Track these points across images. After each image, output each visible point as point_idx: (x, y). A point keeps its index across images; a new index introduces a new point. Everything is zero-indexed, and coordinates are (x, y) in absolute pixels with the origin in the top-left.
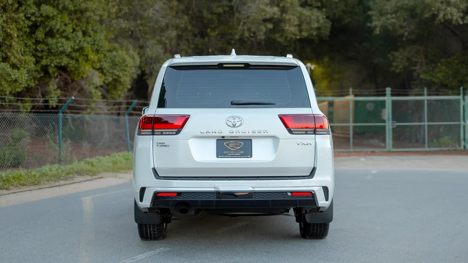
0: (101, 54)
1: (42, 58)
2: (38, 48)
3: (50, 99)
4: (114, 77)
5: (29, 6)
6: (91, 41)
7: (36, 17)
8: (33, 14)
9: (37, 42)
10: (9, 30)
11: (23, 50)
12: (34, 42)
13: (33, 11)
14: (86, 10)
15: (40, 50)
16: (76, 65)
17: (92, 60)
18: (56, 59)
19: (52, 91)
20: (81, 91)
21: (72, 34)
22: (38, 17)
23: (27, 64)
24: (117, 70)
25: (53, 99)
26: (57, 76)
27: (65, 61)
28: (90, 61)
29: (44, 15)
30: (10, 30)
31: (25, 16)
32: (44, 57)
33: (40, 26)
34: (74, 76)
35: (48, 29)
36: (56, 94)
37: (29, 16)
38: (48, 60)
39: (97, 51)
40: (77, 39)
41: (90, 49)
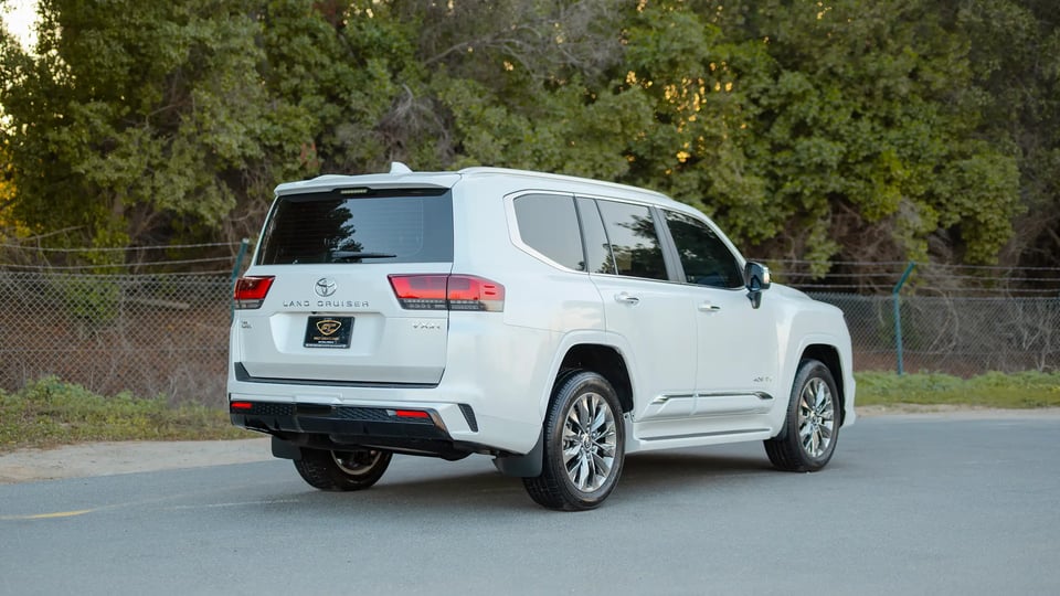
0: (923, 164)
1: (785, 178)
2: (776, 159)
3: (812, 262)
4: (965, 214)
5: (756, 75)
6: (897, 139)
7: (770, 97)
8: (765, 91)
9: (776, 148)
10: (706, 128)
11: (742, 164)
12: (769, 147)
13: (763, 85)
14: (879, 74)
15: (780, 163)
16: (868, 190)
17: (901, 179)
18: (813, 180)
19: (815, 244)
20: (887, 245)
21: (847, 128)
22: (774, 97)
23: (747, 193)
24: (969, 198)
25: (817, 261)
26: (828, 214)
27: (835, 183)
28: (897, 180)
29: (784, 91)
30: (710, 127)
31: (748, 96)
32: (790, 178)
33: (778, 115)
34: (866, 213)
35: (793, 120)
36: (823, 251)
37: (756, 95)
38: (797, 182)
39: (915, 159)
40: (859, 137)
41: (894, 155)
